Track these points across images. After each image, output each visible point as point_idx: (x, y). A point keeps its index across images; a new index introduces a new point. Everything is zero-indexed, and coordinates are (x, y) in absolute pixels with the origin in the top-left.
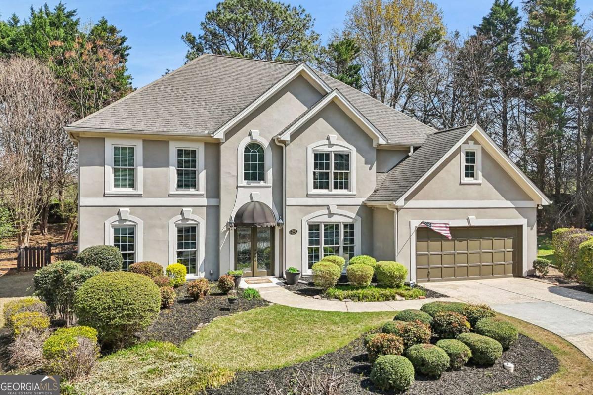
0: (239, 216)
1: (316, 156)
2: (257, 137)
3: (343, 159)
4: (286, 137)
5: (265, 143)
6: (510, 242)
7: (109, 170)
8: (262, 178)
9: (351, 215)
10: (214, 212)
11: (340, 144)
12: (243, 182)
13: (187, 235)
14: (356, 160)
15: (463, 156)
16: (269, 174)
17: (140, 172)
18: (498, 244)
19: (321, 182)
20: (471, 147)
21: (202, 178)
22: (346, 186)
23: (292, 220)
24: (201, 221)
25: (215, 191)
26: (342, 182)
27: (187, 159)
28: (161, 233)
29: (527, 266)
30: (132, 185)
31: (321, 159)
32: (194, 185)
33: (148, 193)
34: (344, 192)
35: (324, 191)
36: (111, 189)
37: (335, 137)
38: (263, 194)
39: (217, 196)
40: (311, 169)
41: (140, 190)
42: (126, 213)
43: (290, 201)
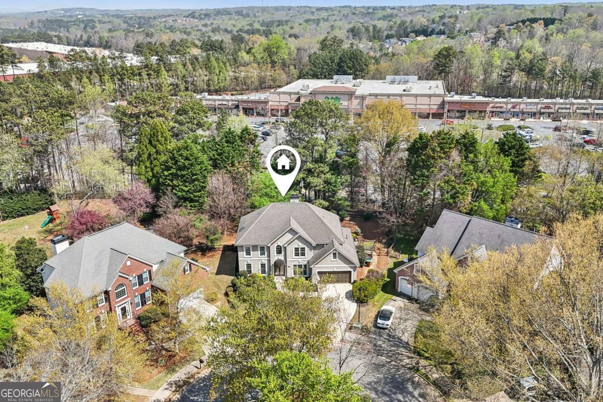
0: (275, 263)
1: (295, 248)
2: (279, 244)
3: (303, 249)
4: (286, 246)
5: (281, 245)
6: (348, 275)
7: (245, 253)
8: (281, 253)
9: (306, 263)
10: (269, 261)
11: (301, 245)
12: (276, 254)
13: (263, 266)
14: (307, 249)
15: (332, 255)
16: (283, 253)
17: (251, 252)
18: (344, 275)
19: (297, 254)
20: (335, 252)
21: (266, 253)
22: (304, 255)
23: (288, 264)
24: (266, 263)
25: (269, 256)
26: (303, 254)
27: (262, 249)
28: (257, 265)
29: (352, 281)
30: (250, 255)
31: (297, 249)
32: (264, 254)
33: (253, 257)
34: (304, 257)
35: (298, 257)
36: (245, 256)
37: (300, 244)
38: (281, 257)
39: (270, 257)
40: (294, 252)
41: (251, 256)
42: (249, 261)
43: (287, 260)
